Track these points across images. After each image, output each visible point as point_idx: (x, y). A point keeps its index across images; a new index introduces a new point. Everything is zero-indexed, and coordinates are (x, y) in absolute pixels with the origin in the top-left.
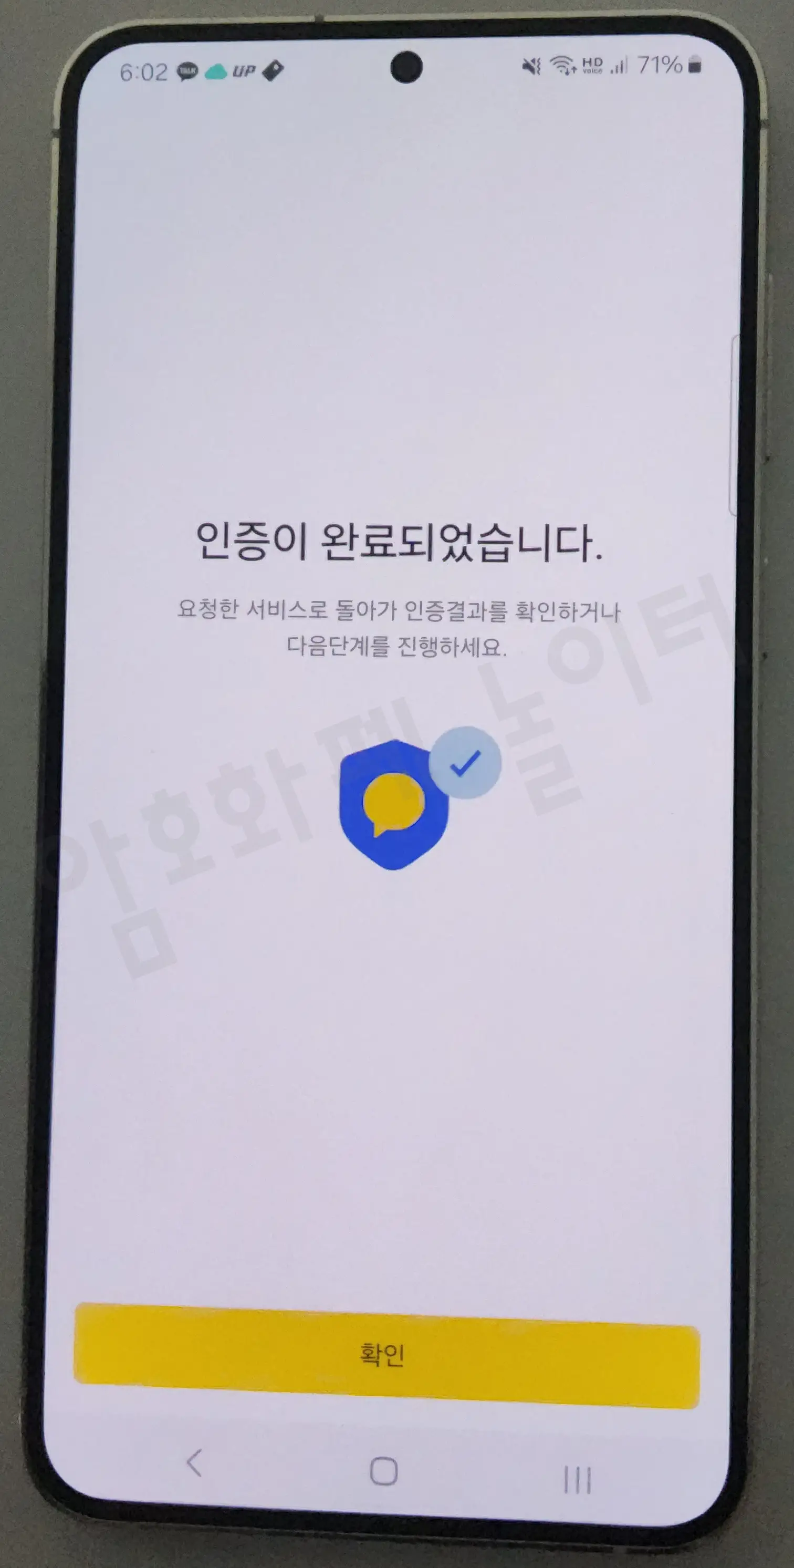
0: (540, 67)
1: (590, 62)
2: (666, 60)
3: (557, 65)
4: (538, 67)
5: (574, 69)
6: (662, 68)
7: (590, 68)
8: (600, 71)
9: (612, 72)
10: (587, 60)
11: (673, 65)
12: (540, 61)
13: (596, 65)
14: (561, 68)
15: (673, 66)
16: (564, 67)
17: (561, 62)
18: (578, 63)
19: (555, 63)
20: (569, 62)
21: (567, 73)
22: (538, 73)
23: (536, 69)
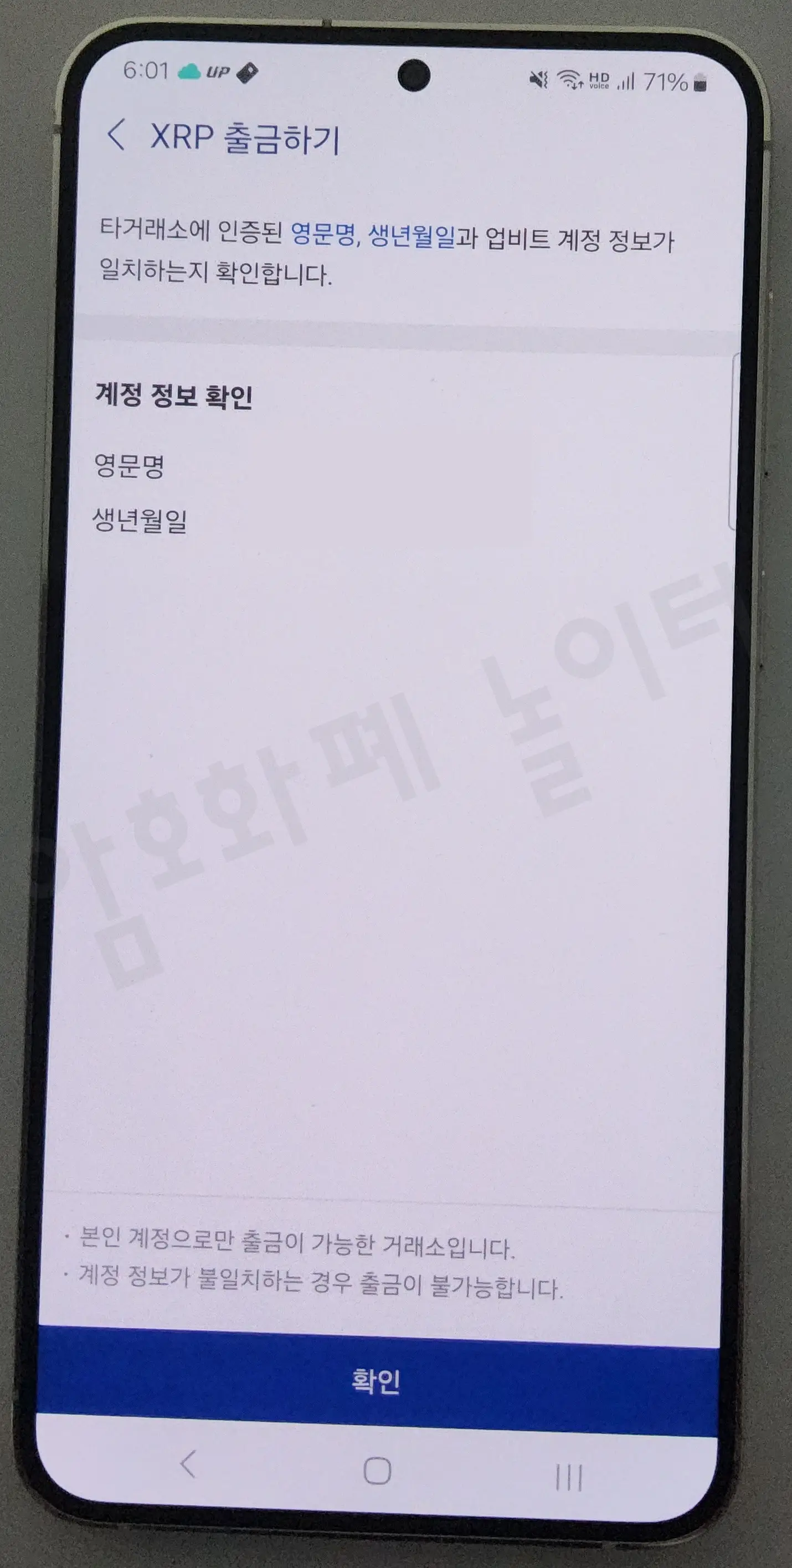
0: (547, 80)
1: (597, 77)
2: (672, 78)
3: (564, 79)
4: (545, 80)
5: (581, 83)
6: (668, 85)
7: (597, 83)
8: (607, 87)
9: (618, 88)
10: (594, 75)
11: (678, 82)
12: (547, 74)
13: (602, 81)
14: (568, 82)
15: (679, 84)
16: (572, 82)
17: (568, 75)
18: (585, 78)
19: (562, 78)
20: (576, 76)
21: (574, 88)
22: (546, 88)
23: (544, 83)
